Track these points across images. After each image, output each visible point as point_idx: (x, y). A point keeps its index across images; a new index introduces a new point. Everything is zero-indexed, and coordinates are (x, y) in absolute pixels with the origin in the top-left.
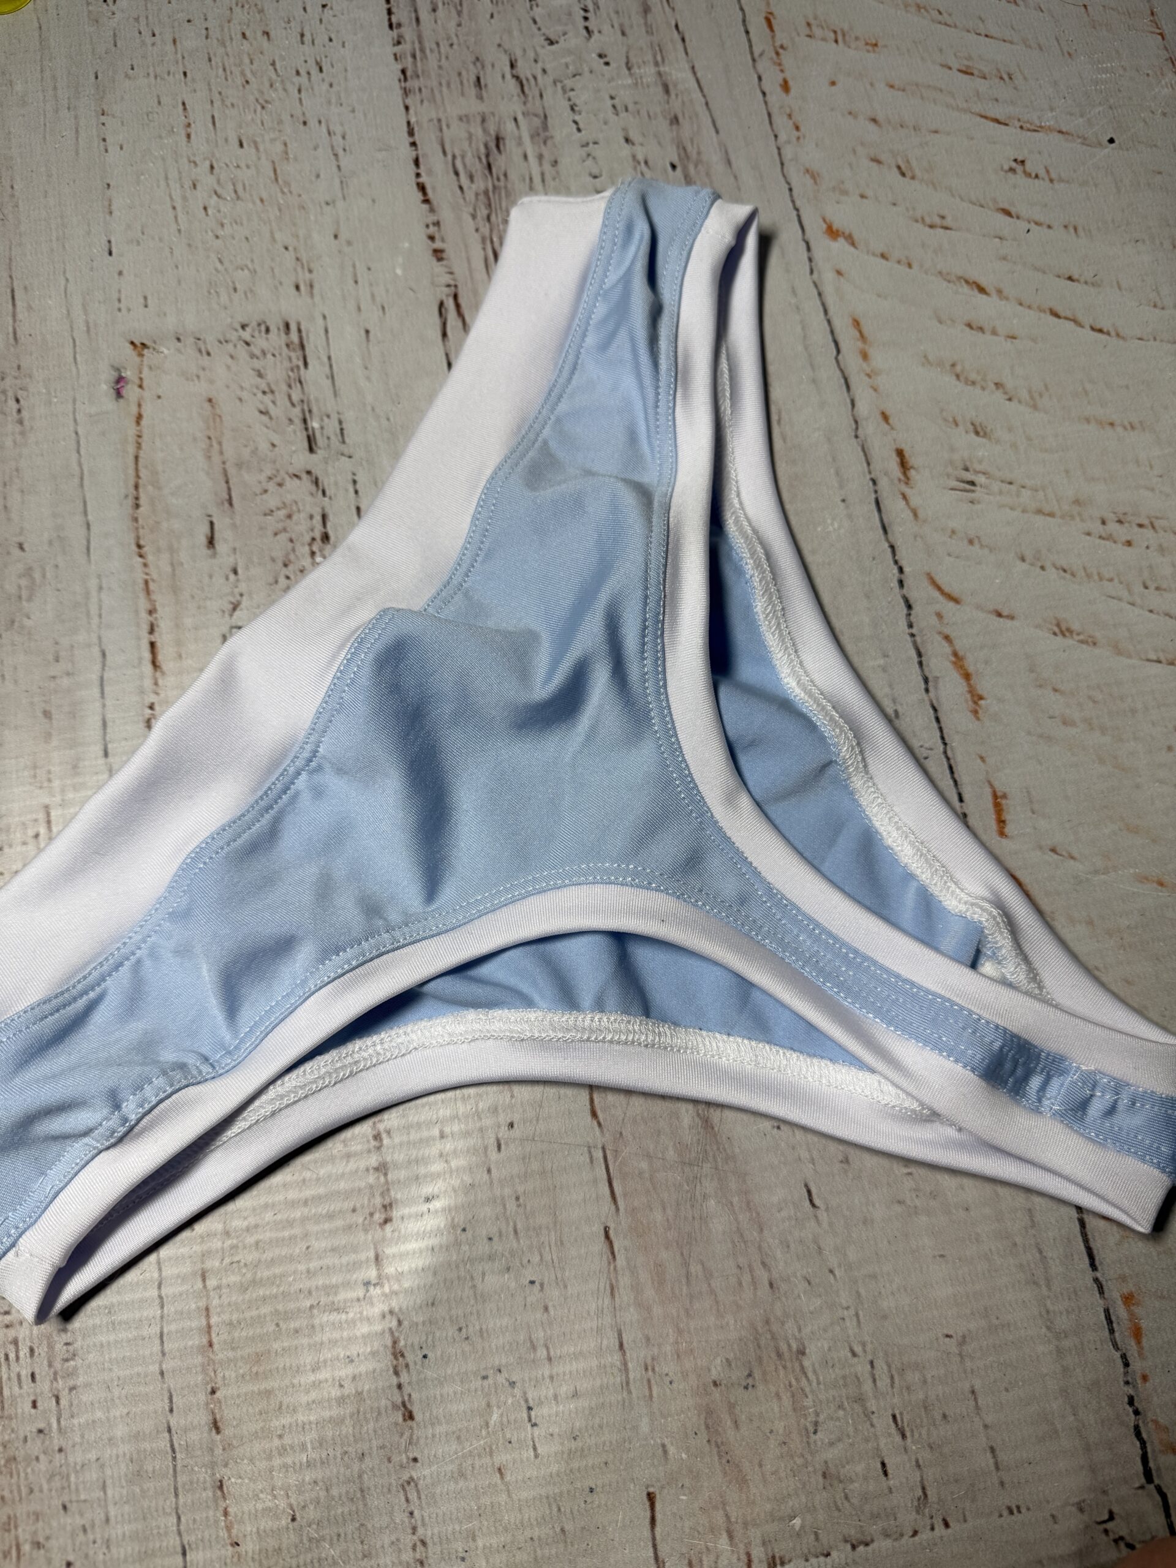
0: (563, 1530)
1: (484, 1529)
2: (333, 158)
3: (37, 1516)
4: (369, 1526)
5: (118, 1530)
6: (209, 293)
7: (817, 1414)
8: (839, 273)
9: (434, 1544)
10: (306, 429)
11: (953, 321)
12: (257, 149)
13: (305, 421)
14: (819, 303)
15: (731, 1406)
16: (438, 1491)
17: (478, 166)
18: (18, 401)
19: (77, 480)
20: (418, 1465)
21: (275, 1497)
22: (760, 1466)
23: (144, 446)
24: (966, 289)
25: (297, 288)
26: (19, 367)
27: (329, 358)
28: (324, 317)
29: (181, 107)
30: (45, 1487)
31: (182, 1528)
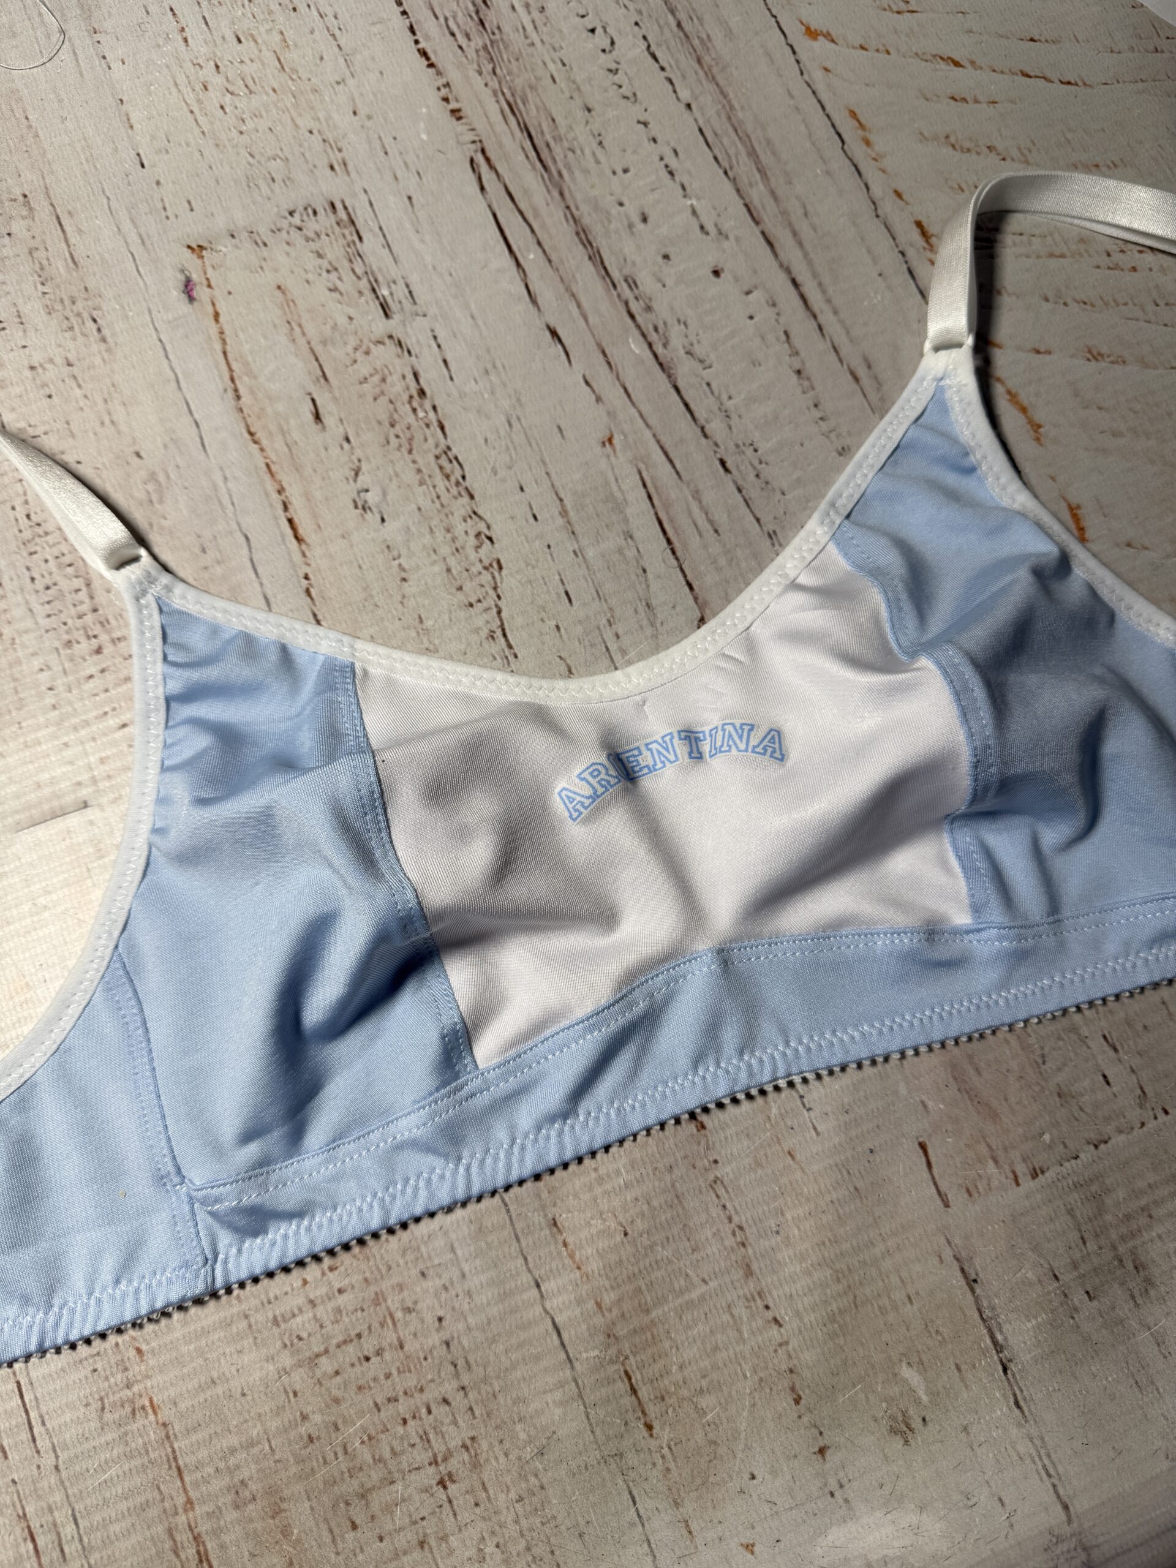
0: (856, 1189)
1: (789, 1203)
2: (331, 38)
3: (401, 1287)
4: (691, 1225)
5: (474, 1282)
6: (249, 186)
7: (1042, 1048)
8: (826, 70)
9: (750, 1226)
10: (378, 298)
11: (938, 97)
12: (255, 41)
13: (374, 290)
14: (815, 101)
15: (970, 1057)
16: (742, 1183)
17: (471, 24)
18: (95, 321)
19: (174, 384)
20: (720, 1164)
21: (604, 1220)
22: (1006, 1100)
23: (228, 341)
24: (943, 65)
25: (332, 168)
26: (86, 289)
27: (381, 228)
28: (365, 191)
29: (170, 13)
30: (401, 1262)
31: (531, 1265)
